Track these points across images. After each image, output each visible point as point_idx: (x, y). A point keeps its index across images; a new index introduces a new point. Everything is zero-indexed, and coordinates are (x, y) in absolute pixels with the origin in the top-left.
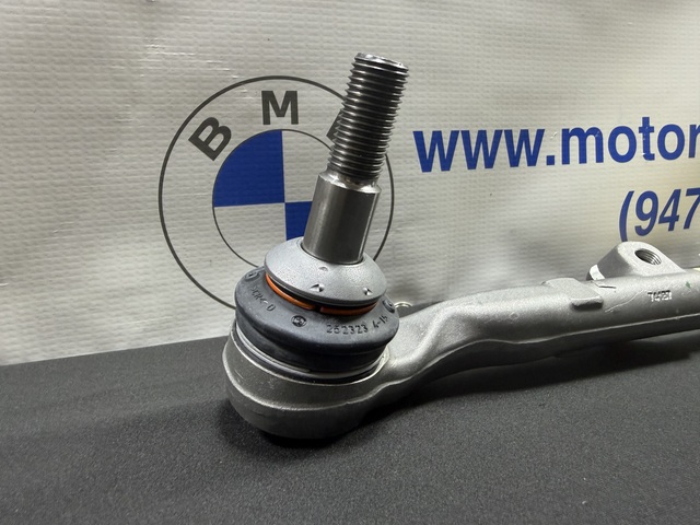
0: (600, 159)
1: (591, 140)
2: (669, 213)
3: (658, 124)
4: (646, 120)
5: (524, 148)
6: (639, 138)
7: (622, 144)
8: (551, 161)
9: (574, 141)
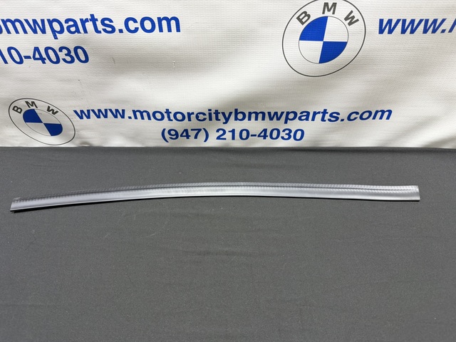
0: (149, 119)
1: (145, 114)
2: (185, 134)
3: (173, 111)
4: (167, 110)
5: (119, 114)
6: (166, 115)
7: (158, 116)
8: (130, 118)
9: (138, 114)
